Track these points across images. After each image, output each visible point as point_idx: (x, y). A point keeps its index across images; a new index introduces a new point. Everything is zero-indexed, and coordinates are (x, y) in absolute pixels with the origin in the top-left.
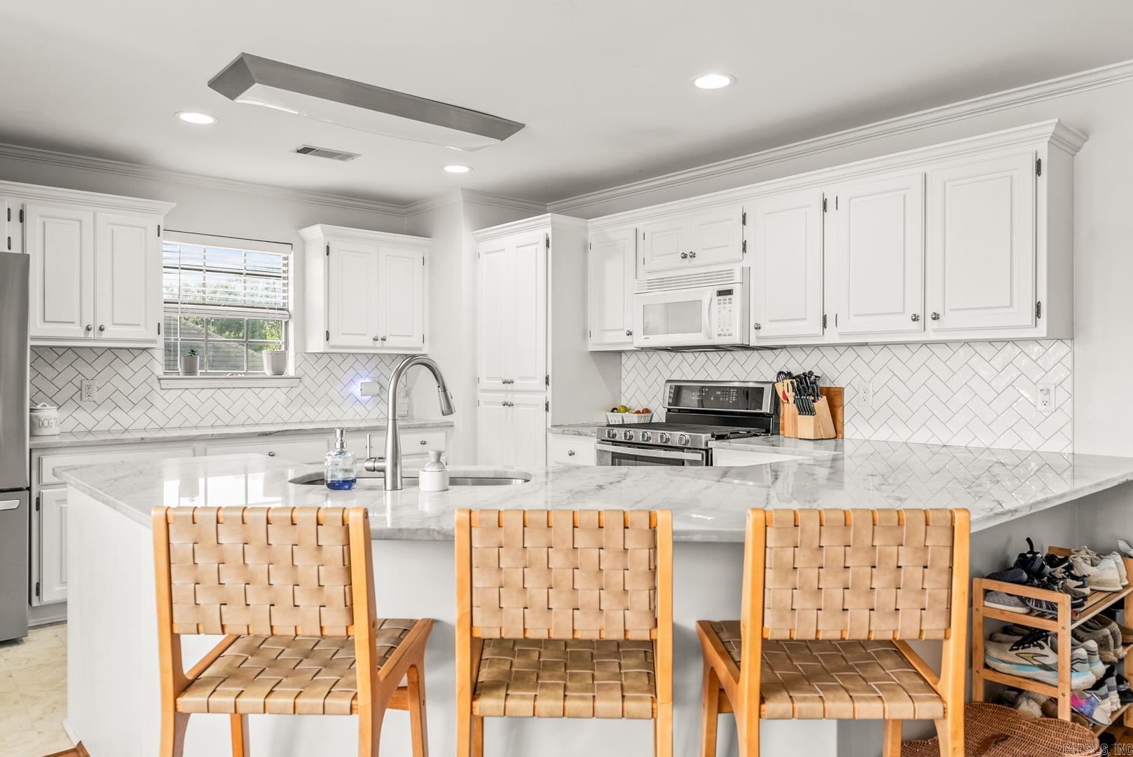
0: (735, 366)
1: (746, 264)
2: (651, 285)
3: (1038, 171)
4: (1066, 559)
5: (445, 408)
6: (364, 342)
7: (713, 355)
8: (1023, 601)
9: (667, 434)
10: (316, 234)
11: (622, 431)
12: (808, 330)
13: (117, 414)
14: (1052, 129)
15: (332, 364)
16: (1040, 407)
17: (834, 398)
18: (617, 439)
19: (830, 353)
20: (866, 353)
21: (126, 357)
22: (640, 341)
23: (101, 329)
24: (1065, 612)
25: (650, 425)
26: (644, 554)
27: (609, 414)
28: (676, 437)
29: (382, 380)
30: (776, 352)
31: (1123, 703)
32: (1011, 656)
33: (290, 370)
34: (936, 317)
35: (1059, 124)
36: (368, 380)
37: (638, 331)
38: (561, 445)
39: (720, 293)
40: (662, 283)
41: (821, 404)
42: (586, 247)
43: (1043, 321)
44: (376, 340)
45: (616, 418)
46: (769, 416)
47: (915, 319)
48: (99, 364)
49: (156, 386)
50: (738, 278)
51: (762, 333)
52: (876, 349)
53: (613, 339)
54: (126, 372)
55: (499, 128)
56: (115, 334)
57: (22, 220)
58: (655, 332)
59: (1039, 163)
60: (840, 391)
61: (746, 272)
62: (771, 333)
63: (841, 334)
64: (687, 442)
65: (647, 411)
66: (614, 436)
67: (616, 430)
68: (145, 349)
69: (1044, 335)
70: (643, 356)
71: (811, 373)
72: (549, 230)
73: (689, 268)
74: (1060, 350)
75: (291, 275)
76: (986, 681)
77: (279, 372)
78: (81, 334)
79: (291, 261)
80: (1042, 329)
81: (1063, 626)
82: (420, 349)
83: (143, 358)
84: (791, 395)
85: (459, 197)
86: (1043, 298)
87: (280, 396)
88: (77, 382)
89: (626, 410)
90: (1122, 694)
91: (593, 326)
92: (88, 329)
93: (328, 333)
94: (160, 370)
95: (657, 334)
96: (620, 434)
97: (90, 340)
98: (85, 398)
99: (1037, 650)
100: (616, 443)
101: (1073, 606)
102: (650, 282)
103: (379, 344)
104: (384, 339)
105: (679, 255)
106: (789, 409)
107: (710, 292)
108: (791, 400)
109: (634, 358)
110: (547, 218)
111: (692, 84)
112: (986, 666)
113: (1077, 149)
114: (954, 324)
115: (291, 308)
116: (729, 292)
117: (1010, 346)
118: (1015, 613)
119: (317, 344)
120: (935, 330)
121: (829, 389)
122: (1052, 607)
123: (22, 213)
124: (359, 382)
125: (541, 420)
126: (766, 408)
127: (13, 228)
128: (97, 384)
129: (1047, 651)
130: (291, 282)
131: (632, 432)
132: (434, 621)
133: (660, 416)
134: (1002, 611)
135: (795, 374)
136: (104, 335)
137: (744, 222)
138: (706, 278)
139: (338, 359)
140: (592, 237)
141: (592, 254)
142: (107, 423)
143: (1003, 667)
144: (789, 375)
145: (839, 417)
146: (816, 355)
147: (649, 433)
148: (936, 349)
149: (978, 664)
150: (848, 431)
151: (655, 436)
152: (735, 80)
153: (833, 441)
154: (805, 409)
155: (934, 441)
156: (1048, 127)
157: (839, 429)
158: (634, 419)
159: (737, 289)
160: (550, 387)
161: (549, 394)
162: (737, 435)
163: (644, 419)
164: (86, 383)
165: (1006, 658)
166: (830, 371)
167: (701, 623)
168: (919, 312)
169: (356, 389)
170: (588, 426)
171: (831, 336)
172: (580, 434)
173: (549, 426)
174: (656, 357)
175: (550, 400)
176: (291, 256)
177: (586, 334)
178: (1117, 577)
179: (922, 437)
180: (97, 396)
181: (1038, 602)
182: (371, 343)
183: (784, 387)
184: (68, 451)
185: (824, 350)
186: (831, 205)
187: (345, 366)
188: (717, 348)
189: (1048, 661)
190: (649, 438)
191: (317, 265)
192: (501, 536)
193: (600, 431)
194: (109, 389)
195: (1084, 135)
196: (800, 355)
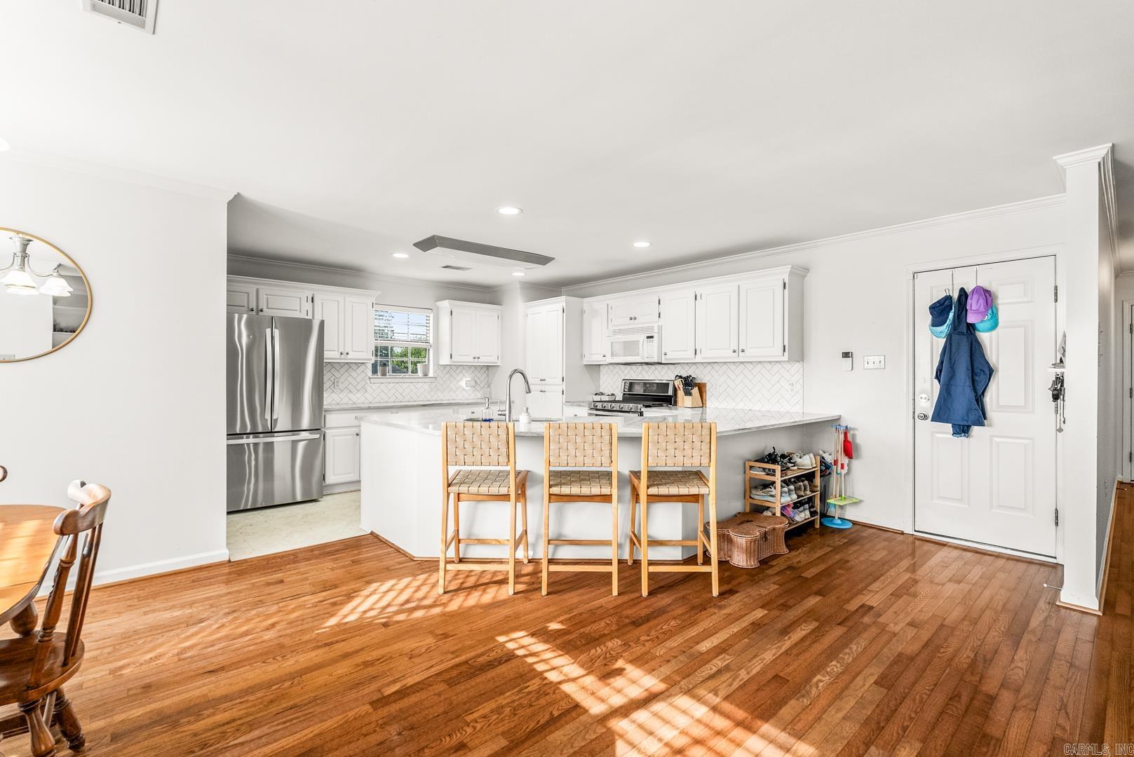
0: (656, 372)
1: (660, 324)
2: (615, 332)
3: (784, 288)
4: (789, 456)
5: (527, 390)
6: (468, 360)
7: (645, 367)
8: (764, 469)
9: (622, 405)
10: (445, 305)
11: (601, 404)
12: (688, 356)
13: (350, 395)
14: (789, 269)
15: (451, 371)
16: (790, 392)
17: (702, 388)
18: (598, 408)
19: (700, 367)
20: (716, 367)
21: (354, 367)
22: (609, 360)
23: (347, 354)
24: (778, 473)
25: (615, 401)
26: (608, 437)
27: (594, 396)
28: (626, 406)
29: (476, 379)
30: (676, 365)
31: (811, 516)
32: (760, 493)
33: (431, 374)
34: (743, 351)
35: (792, 267)
36: (469, 379)
37: (609, 355)
38: (570, 411)
39: (648, 337)
40: (621, 331)
41: (695, 391)
42: (582, 312)
43: (786, 353)
44: (475, 358)
45: (597, 398)
46: (671, 397)
47: (734, 352)
48: (342, 371)
49: (368, 381)
50: (656, 330)
51: (667, 357)
52: (721, 365)
53: (596, 359)
54: (354, 374)
55: (543, 260)
56: (354, 356)
57: (313, 301)
58: (617, 355)
59: (785, 284)
60: (704, 385)
61: (660, 328)
62: (672, 356)
63: (704, 358)
64: (631, 408)
65: (613, 395)
66: (597, 406)
67: (597, 404)
68: (363, 363)
69: (787, 359)
70: (611, 367)
71: (690, 376)
72: (564, 305)
73: (633, 325)
74: (798, 366)
75: (431, 325)
76: (751, 504)
77: (426, 375)
78: (338, 356)
79: (431, 318)
80: (786, 358)
81: (778, 478)
82: (496, 363)
83: (363, 367)
84: (681, 386)
85: (518, 286)
86: (786, 344)
87: (426, 386)
88: (332, 379)
89: (602, 394)
90: (811, 512)
91: (586, 352)
92: (342, 354)
93: (451, 355)
94: (370, 373)
95: (618, 356)
96: (599, 406)
97: (342, 359)
98: (336, 387)
99: (769, 489)
100: (597, 410)
101: (782, 471)
102: (614, 331)
103: (476, 360)
104: (478, 358)
105: (629, 319)
106: (681, 393)
107: (642, 337)
108: (682, 389)
109: (607, 367)
110: (563, 298)
111: (633, 245)
112: (751, 497)
113: (805, 276)
114: (751, 354)
115: (431, 342)
116: (652, 337)
117: (778, 364)
118: (761, 475)
119: (445, 360)
120: (743, 357)
121: (699, 383)
122: (774, 471)
123: (313, 298)
124: (465, 380)
125: (560, 399)
126: (670, 393)
127: (308, 306)
128: (342, 380)
129: (773, 489)
130: (431, 328)
131: (605, 404)
132: (528, 471)
133: (619, 397)
134: (756, 474)
135: (684, 376)
136: (349, 356)
137: (659, 303)
138: (641, 330)
139: (454, 368)
140: (586, 307)
141: (585, 316)
142: (346, 400)
143: (757, 497)
144: (681, 377)
145: (704, 397)
146: (694, 367)
147: (613, 404)
148: (747, 365)
149: (747, 497)
150: (708, 404)
151: (616, 406)
152: (651, 244)
153: (701, 409)
154: (688, 393)
155: (746, 408)
156: (788, 269)
157: (704, 402)
158: (607, 398)
159: (656, 336)
160: (564, 383)
161: (564, 385)
162: (654, 406)
163: (612, 398)
164: (336, 380)
165: (758, 494)
166: (700, 375)
167: (631, 471)
168: (736, 349)
169: (463, 384)
170: (583, 402)
171: (699, 359)
172: (580, 406)
173: (564, 401)
174: (617, 367)
175: (564, 389)
176: (432, 316)
177: (582, 356)
178: (810, 463)
179: (741, 406)
180: (341, 386)
181: (769, 469)
182: (472, 360)
183: (678, 383)
184: (337, 412)
185: (698, 365)
186: (698, 297)
187: (458, 372)
188: (647, 364)
189: (773, 493)
190: (613, 407)
191: (445, 321)
192: (560, 431)
193: (590, 404)
194: (347, 383)
195: (807, 270)
196: (686, 367)
